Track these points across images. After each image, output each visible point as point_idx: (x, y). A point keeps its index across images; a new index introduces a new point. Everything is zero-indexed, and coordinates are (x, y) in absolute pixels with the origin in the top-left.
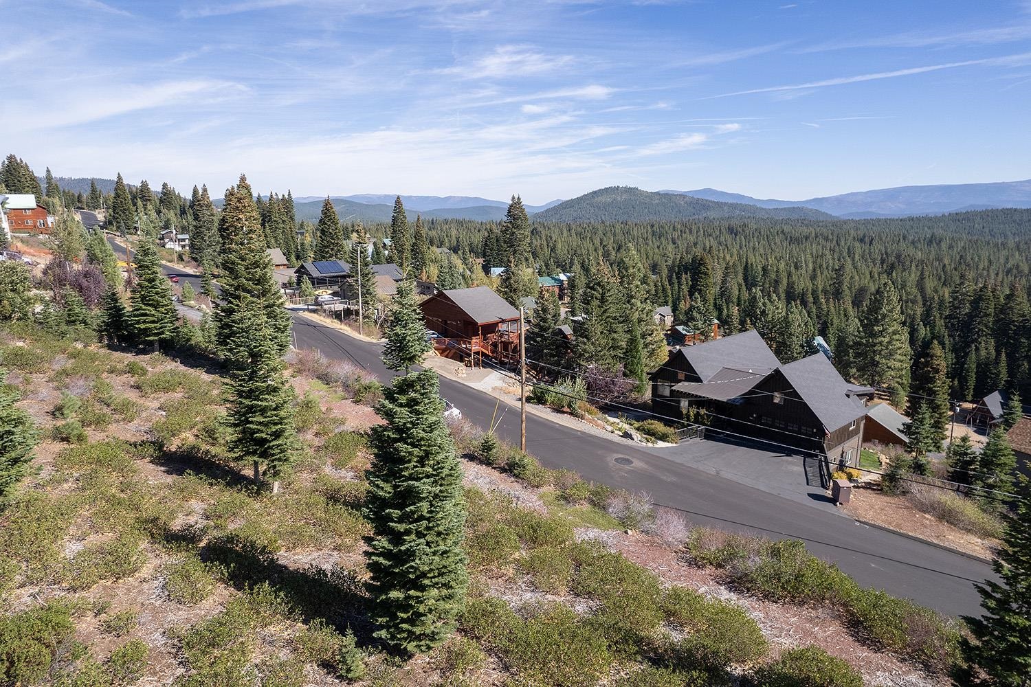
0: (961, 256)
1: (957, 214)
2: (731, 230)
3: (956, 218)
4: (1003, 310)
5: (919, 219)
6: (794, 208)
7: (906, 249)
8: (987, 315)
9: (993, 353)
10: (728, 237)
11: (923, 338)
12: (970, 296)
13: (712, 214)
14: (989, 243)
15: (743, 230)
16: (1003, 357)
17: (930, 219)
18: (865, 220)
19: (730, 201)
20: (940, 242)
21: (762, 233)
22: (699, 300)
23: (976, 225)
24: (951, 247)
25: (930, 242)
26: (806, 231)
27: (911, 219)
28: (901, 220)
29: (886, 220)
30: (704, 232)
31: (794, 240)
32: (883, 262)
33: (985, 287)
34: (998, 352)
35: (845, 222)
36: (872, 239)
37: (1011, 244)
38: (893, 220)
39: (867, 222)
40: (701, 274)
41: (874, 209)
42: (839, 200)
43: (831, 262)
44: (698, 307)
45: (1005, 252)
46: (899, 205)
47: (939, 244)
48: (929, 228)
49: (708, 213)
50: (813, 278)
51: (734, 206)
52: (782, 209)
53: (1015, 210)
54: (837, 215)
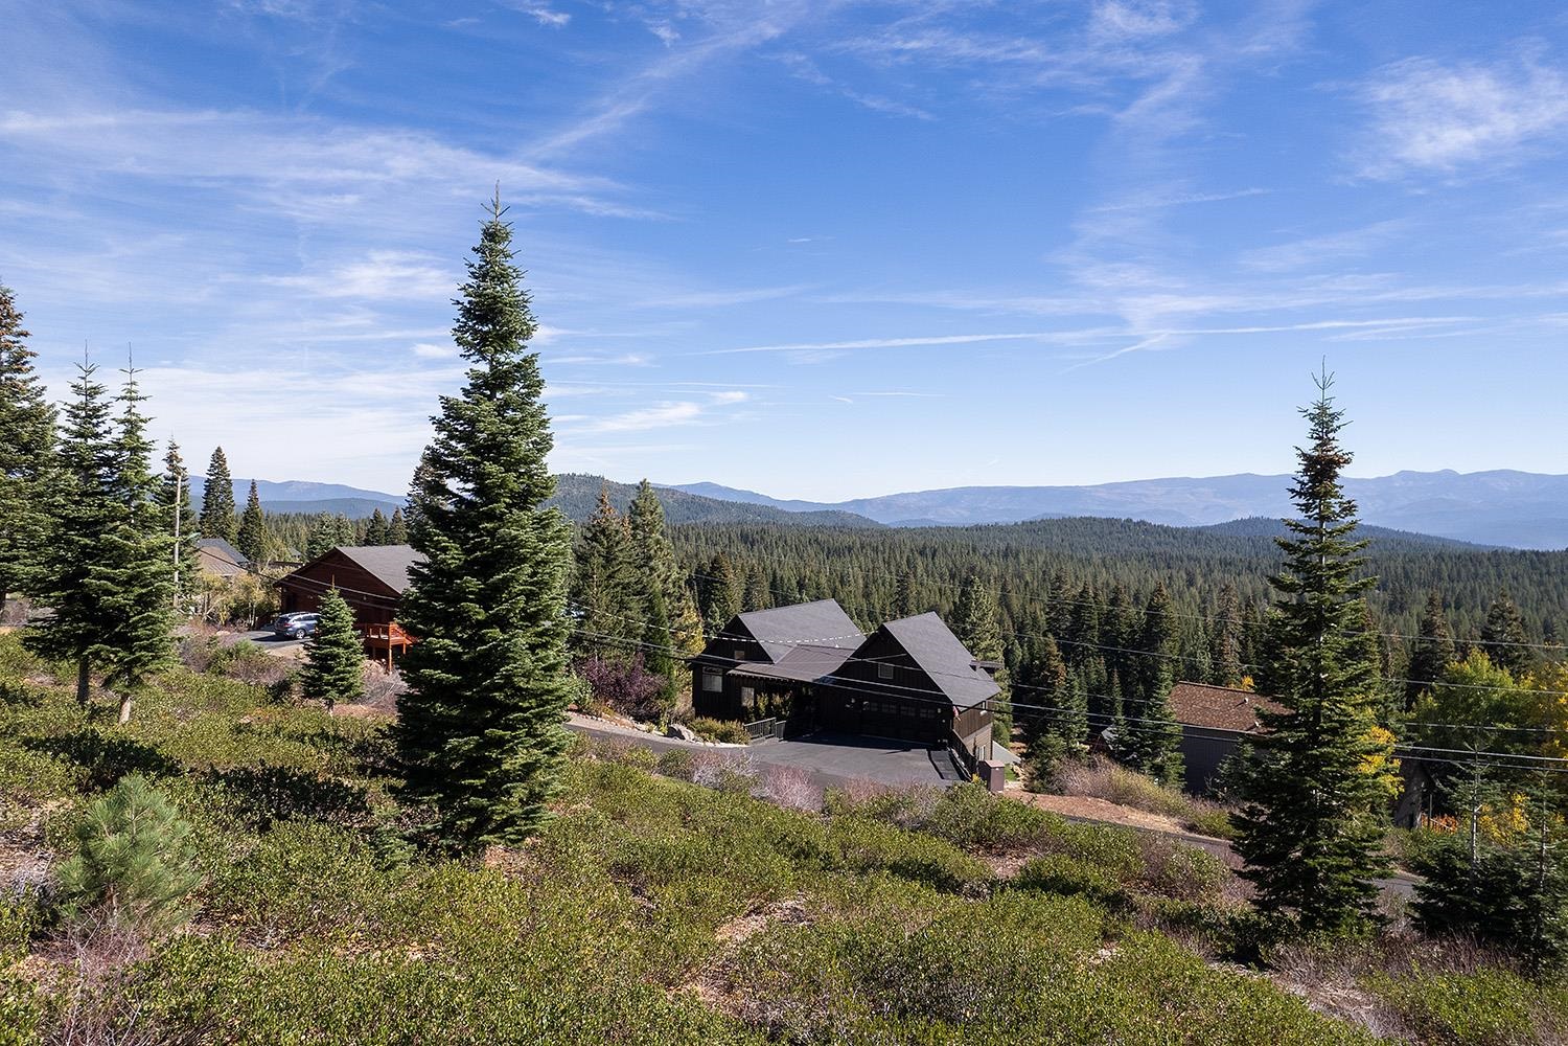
0: (1044, 572)
1: (1031, 523)
2: (745, 538)
3: (1031, 527)
4: (1109, 619)
5: (987, 528)
6: (827, 511)
7: (978, 561)
8: (1091, 628)
9: (1105, 674)
10: (741, 546)
11: (1021, 662)
12: (1069, 604)
13: (715, 518)
14: (1072, 558)
15: (762, 538)
16: (1116, 680)
17: (1001, 529)
18: (922, 528)
19: (740, 501)
20: (1017, 555)
21: (789, 542)
22: (717, 615)
23: (1055, 538)
24: (1030, 561)
25: (1006, 556)
26: (848, 541)
27: (978, 528)
28: (967, 530)
29: (948, 529)
30: (706, 540)
31: (834, 552)
32: (953, 577)
33: (1085, 591)
34: (1110, 675)
35: (897, 531)
36: (935, 551)
37: (1096, 557)
38: (957, 529)
39: (924, 531)
40: (716, 582)
41: (930, 516)
42: (887, 503)
43: (887, 576)
44: (716, 626)
45: (1090, 570)
46: (963, 512)
47: (1017, 556)
48: (1001, 539)
49: (709, 517)
50: (867, 596)
51: (746, 508)
52: (811, 514)
53: (1095, 519)
54: (886, 523)
